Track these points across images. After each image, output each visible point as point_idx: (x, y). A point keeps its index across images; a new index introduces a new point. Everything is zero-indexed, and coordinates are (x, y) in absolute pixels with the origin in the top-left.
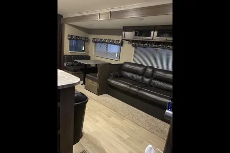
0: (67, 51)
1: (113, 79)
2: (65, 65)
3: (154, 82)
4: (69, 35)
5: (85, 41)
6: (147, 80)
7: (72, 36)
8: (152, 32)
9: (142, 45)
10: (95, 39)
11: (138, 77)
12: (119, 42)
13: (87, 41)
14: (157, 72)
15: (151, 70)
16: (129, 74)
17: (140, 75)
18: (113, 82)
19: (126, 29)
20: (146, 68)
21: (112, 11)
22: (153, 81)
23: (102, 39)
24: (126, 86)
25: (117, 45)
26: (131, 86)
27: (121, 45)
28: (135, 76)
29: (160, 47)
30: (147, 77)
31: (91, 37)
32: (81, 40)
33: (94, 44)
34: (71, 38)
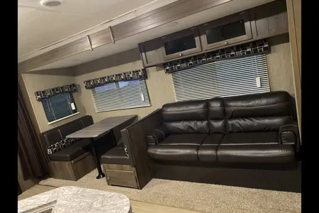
0: (44, 124)
1: (157, 146)
2: (49, 151)
3: (233, 125)
4: (37, 93)
5: (71, 93)
6: (218, 124)
7: (43, 92)
8: (197, 39)
9: (184, 65)
10: (89, 81)
11: (199, 123)
12: (140, 74)
13: (75, 90)
14: (232, 104)
15: (219, 105)
16: (180, 125)
17: (202, 120)
18: (160, 152)
19: (146, 46)
20: (207, 103)
21: (112, 24)
22: (230, 122)
23: (103, 78)
24: (188, 151)
25: (138, 79)
26: (198, 148)
27: (145, 76)
28: (192, 124)
29: (218, 59)
30: (217, 119)
31: (80, 80)
32: (63, 92)
33: (90, 91)
34: (43, 97)
